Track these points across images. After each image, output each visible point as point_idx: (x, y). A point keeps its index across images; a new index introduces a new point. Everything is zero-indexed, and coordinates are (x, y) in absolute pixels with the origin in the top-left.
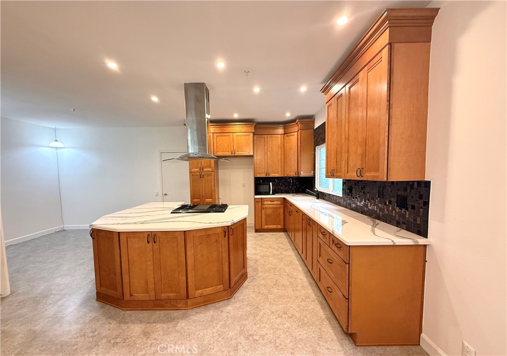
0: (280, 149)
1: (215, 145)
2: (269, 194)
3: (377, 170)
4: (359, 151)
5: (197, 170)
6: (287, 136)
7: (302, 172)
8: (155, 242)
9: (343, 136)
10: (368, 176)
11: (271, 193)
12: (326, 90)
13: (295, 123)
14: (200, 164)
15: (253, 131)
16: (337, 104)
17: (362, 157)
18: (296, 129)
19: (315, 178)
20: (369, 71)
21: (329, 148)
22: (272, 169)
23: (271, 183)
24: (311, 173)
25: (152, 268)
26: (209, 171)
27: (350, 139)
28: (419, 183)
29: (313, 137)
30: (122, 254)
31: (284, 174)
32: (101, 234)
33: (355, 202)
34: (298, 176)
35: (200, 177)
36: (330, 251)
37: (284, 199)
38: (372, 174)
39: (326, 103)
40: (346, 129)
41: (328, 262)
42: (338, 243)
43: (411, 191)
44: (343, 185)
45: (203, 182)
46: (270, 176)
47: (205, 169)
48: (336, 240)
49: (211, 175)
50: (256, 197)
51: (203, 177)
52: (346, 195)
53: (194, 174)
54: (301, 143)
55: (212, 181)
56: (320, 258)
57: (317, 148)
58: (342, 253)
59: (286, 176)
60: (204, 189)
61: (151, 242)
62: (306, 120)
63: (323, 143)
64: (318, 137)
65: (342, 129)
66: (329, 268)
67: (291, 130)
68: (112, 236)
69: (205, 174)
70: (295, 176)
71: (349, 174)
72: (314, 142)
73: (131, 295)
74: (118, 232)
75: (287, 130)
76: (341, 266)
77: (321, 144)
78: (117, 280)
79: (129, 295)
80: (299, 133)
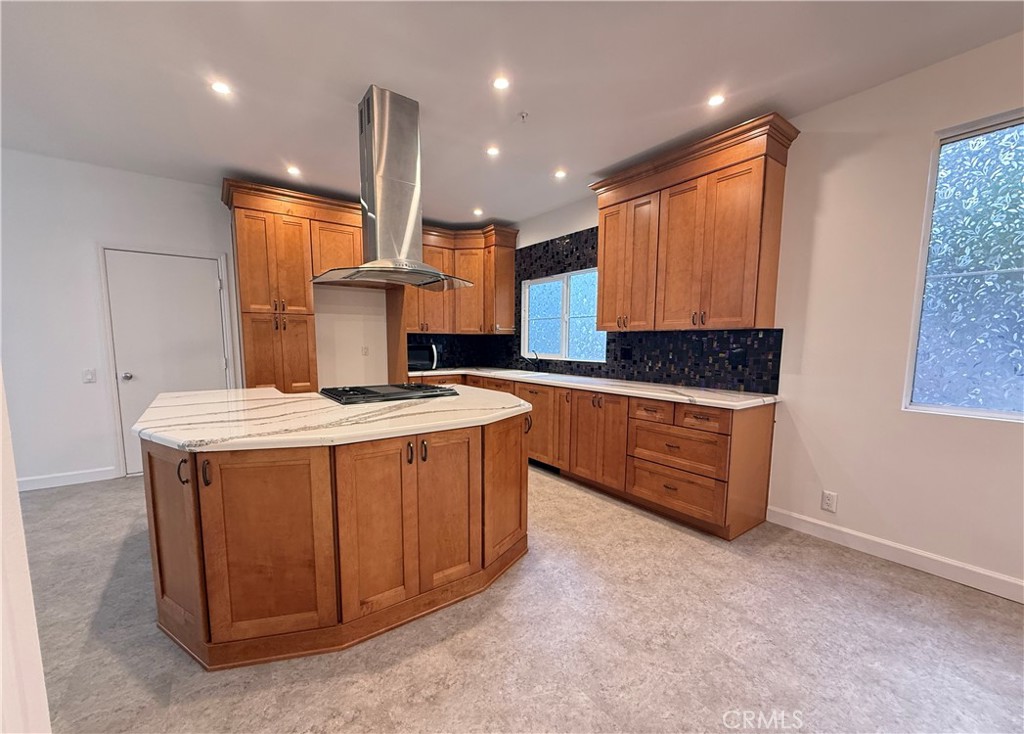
1: (316, 250)
2: (431, 369)
4: (696, 288)
5: (266, 308)
6: (462, 254)
7: (498, 326)
8: (425, 460)
9: (653, 266)
10: (716, 323)
11: (434, 367)
12: (600, 186)
13: (480, 232)
14: (274, 293)
16: (635, 215)
17: (703, 298)
19: (519, 337)
20: (720, 180)
21: (608, 283)
22: (432, 317)
23: (434, 347)
24: (512, 328)
25: (415, 521)
26: (299, 314)
27: (671, 270)
28: (767, 331)
29: (514, 263)
30: (340, 504)
31: (454, 328)
32: (246, 465)
33: (639, 367)
34: (486, 333)
35: (277, 328)
36: (675, 430)
37: (464, 376)
38: (727, 319)
39: (601, 209)
40: (662, 256)
41: (667, 448)
42: (701, 414)
43: (753, 342)
44: (608, 343)
45: (284, 341)
46: (429, 332)
47: (290, 308)
48: (696, 410)
49: (306, 322)
50: (411, 374)
51: (285, 328)
52: (616, 359)
53: (257, 317)
54: (496, 271)
55: (310, 338)
56: (638, 450)
57: (525, 284)
58: (714, 425)
59: (458, 332)
60: (286, 358)
61: (414, 461)
62: (505, 230)
63: (547, 275)
64: (532, 264)
65: (651, 255)
66: (669, 457)
67: (471, 243)
68: (301, 462)
69: (290, 321)
70: (479, 333)
71: (667, 322)
72: (517, 272)
73: (363, 603)
74: (330, 447)
75: (460, 243)
76: (714, 443)
77: (542, 276)
78: (318, 579)
79: (357, 604)
80: (489, 252)
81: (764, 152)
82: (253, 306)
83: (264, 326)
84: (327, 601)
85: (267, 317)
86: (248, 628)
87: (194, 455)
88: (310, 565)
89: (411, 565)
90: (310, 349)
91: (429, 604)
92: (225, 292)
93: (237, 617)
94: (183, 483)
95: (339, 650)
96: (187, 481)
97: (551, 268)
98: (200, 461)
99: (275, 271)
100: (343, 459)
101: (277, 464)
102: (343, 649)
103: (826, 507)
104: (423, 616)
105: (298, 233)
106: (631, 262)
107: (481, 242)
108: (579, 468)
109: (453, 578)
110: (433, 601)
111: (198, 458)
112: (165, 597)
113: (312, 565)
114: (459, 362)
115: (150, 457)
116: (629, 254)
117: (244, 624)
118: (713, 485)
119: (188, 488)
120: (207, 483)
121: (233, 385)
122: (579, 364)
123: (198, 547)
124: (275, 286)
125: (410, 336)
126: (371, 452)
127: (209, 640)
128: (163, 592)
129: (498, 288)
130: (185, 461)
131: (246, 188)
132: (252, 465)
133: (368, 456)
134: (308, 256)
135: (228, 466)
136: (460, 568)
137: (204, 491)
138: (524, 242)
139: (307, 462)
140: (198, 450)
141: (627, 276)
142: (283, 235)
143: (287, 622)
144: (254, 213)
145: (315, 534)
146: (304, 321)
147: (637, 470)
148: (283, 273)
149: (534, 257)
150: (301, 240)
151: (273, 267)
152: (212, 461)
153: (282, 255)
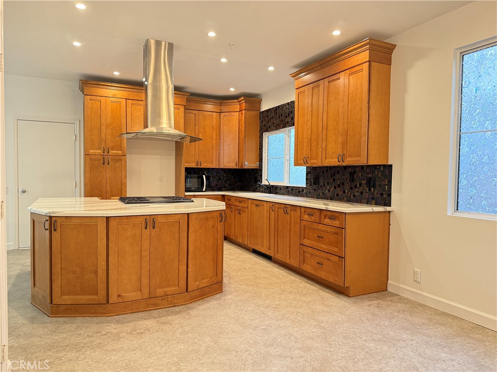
0: (215, 132)
1: (129, 117)
2: (202, 191)
3: (359, 155)
4: (340, 139)
5: (99, 151)
6: (225, 116)
7: (246, 163)
8: (154, 228)
9: (320, 126)
10: (350, 161)
11: (204, 190)
12: (295, 75)
13: (236, 101)
14: (103, 143)
15: (185, 104)
16: (312, 93)
17: (343, 145)
18: (237, 107)
19: (261, 170)
20: (350, 74)
21: (299, 136)
22: (205, 157)
23: (204, 176)
24: (256, 164)
25: (148, 259)
26: (117, 155)
27: (329, 128)
28: (384, 166)
29: (259, 120)
30: (110, 245)
31: (219, 164)
32: (71, 223)
33: (323, 190)
34: (240, 167)
35: (104, 164)
36: (320, 227)
37: (223, 196)
38: (354, 159)
39: (297, 89)
40: (325, 119)
41: (317, 237)
42: (332, 216)
43: (378, 173)
44: (307, 174)
45: (107, 171)
46: (202, 167)
47: (112, 152)
48: (329, 213)
49: (121, 160)
50: (187, 194)
51: (108, 164)
52: (311, 185)
53: (93, 157)
54: (245, 126)
55: (123, 170)
56: (305, 240)
57: (265, 135)
58: (336, 223)
59: (222, 167)
60: (108, 181)
61: (148, 228)
62: (252, 100)
63: (276, 129)
64: (268, 122)
65: (320, 118)
66: (319, 244)
67: (231, 108)
68: (94, 224)
69: (112, 160)
70: (236, 167)
71: (327, 160)
72: (260, 126)
73: (119, 296)
74: (107, 217)
75: (224, 109)
76: (337, 234)
77: (273, 130)
78: (99, 280)
79: (116, 296)
80: (242, 114)
81: (368, 59)
82: (91, 151)
83: (97, 162)
84: (102, 292)
85: (99, 157)
86: (68, 299)
87: (51, 217)
88: (95, 273)
89: (145, 281)
90: (123, 177)
91: (155, 304)
92: (78, 142)
93: (63, 293)
94: (46, 230)
95: (106, 316)
96: (47, 229)
97: (278, 125)
98: (53, 220)
99: (105, 130)
100: (112, 223)
101: (84, 224)
102: (109, 316)
103: (415, 279)
104: (151, 310)
105: (119, 107)
106: (310, 122)
107: (237, 108)
108: (278, 255)
109: (169, 293)
110: (157, 303)
111: (52, 218)
112: (35, 288)
113: (96, 273)
114: (224, 187)
115: (34, 221)
116: (310, 117)
117: (66, 297)
118: (337, 260)
119: (48, 232)
120: (55, 230)
121: (79, 195)
122: (293, 188)
123: (50, 259)
124: (104, 139)
125: (186, 169)
126: (126, 221)
127: (52, 303)
128: (34, 285)
129: (247, 138)
130: (47, 220)
131: (90, 84)
132: (73, 224)
133: (125, 223)
134: (124, 120)
135: (64, 223)
136: (173, 288)
137: (54, 233)
138: (265, 107)
139: (96, 224)
140: (52, 215)
141: (308, 131)
142: (110, 110)
143: (84, 299)
144: (94, 98)
145: (98, 258)
146: (120, 159)
147: (305, 253)
148: (109, 131)
149: (270, 117)
150: (120, 111)
151: (103, 128)
152: (57, 220)
153: (109, 121)
